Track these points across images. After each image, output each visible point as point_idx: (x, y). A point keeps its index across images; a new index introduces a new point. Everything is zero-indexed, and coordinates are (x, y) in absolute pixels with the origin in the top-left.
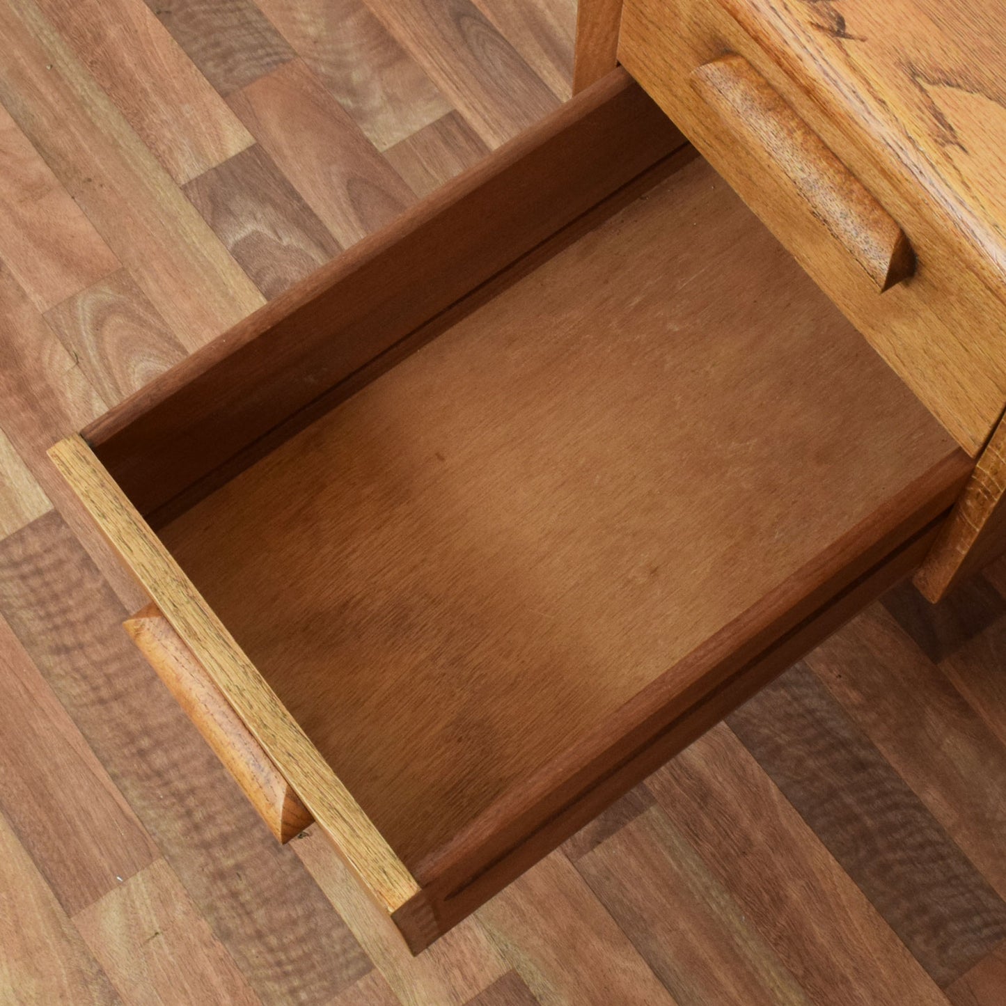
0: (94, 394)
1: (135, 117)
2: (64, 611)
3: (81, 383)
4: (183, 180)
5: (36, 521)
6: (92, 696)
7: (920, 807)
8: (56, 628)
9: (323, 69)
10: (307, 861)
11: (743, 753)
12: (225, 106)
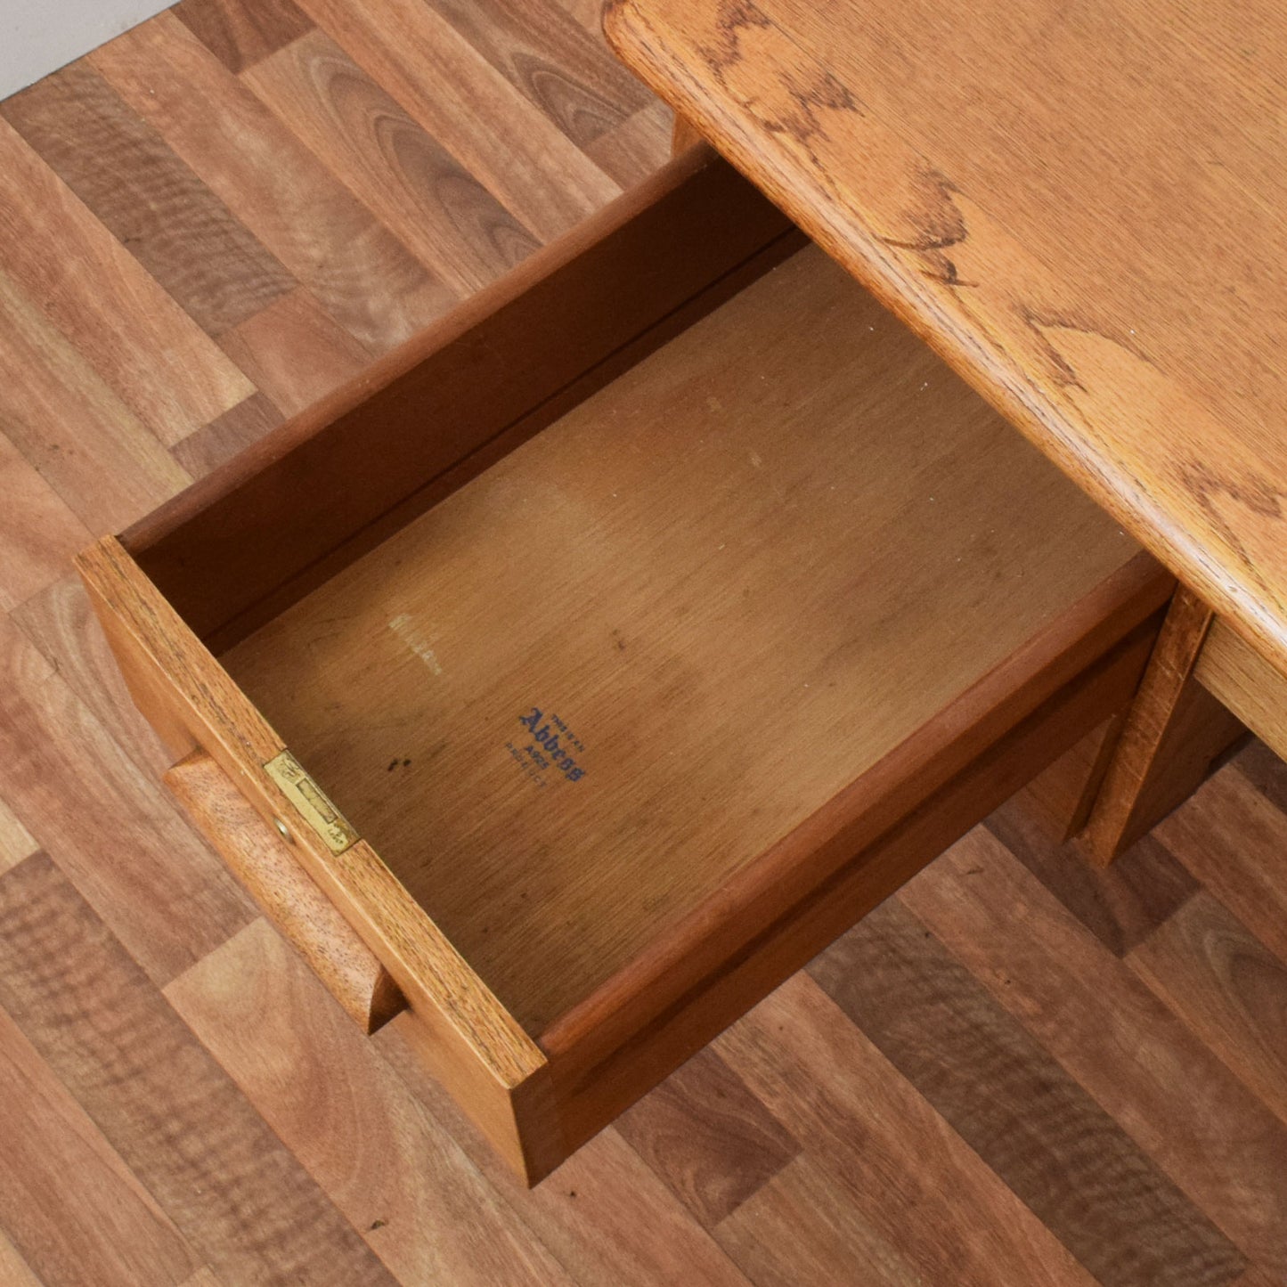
0: (81, 706)
1: (107, 368)
2: (62, 974)
3: (63, 694)
4: (172, 442)
5: (19, 866)
6: (104, 1074)
7: (1118, 1131)
8: (53, 995)
9: (333, 298)
10: (384, 1256)
11: (902, 1083)
12: (216, 349)
